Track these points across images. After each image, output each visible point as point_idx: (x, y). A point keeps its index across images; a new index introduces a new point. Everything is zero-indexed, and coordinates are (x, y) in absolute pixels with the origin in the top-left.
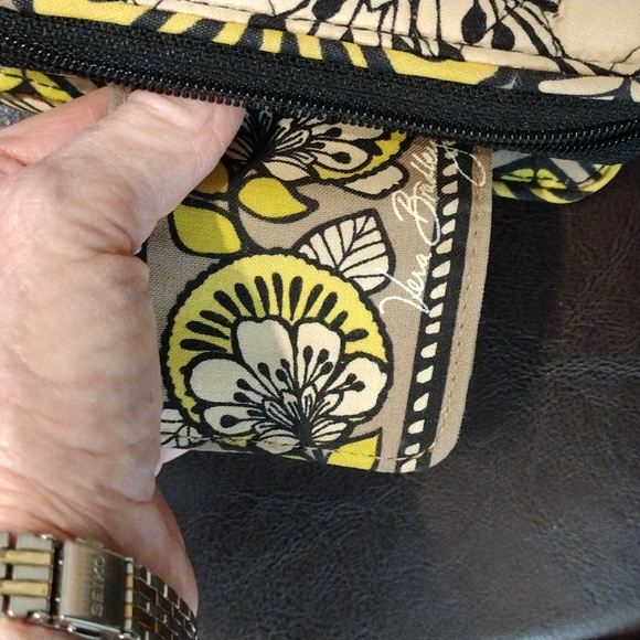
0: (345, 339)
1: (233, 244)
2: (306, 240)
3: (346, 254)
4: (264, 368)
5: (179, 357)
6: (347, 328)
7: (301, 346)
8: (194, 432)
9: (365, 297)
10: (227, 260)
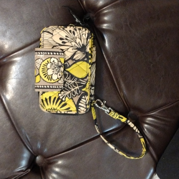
0: (49, 63)
1: (39, 76)
2: (37, 68)
3: (38, 64)
4: (53, 72)
5: (52, 81)
6: (47, 63)
7: (50, 68)
8: (61, 79)
9: (43, 61)
10: (40, 77)
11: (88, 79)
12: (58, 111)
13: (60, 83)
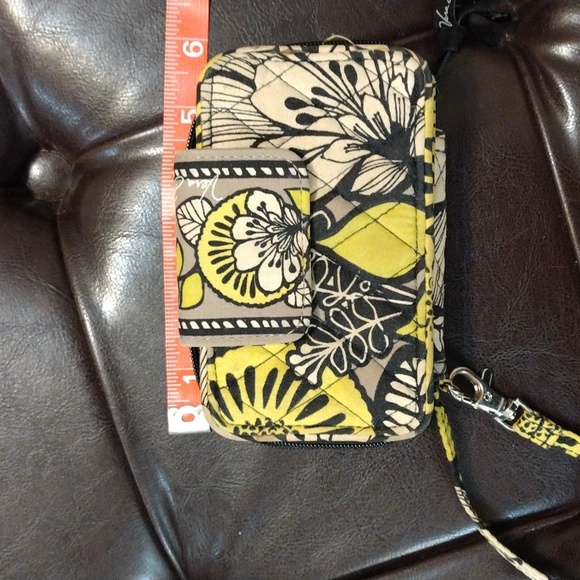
0: (239, 215)
2: (189, 242)
3: (193, 221)
4: (261, 255)
5: (260, 298)
6: (233, 215)
7: (247, 237)
8: (300, 287)
9: (214, 208)
10: (204, 279)
11: (424, 282)
12: (286, 431)
13: (296, 307)
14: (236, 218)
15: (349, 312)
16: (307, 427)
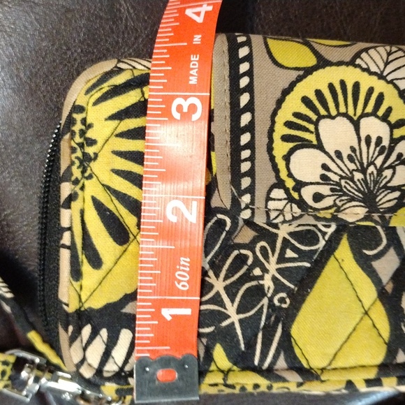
0: (393, 127)
1: (311, 61)
2: (358, 55)
3: (387, 64)
4: (339, 154)
5: (281, 148)
6: (393, 118)
7: (363, 135)
8: (294, 206)
9: (402, 95)
10: (308, 71)
11: (284, 380)
12: (76, 182)
13: (268, 199)
14: (389, 123)
15: (247, 277)
16: (82, 212)
